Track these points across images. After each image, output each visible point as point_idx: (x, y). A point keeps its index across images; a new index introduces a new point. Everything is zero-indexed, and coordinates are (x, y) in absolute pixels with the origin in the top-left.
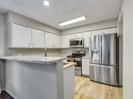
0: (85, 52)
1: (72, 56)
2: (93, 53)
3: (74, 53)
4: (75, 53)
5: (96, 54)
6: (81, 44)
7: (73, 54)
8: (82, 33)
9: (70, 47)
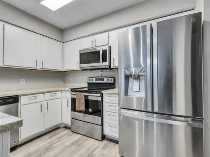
0: (114, 78)
1: (87, 89)
2: (131, 80)
3: (91, 82)
4: (94, 81)
5: (138, 83)
6: (104, 60)
7: (89, 84)
8: (107, 34)
9: (81, 67)
